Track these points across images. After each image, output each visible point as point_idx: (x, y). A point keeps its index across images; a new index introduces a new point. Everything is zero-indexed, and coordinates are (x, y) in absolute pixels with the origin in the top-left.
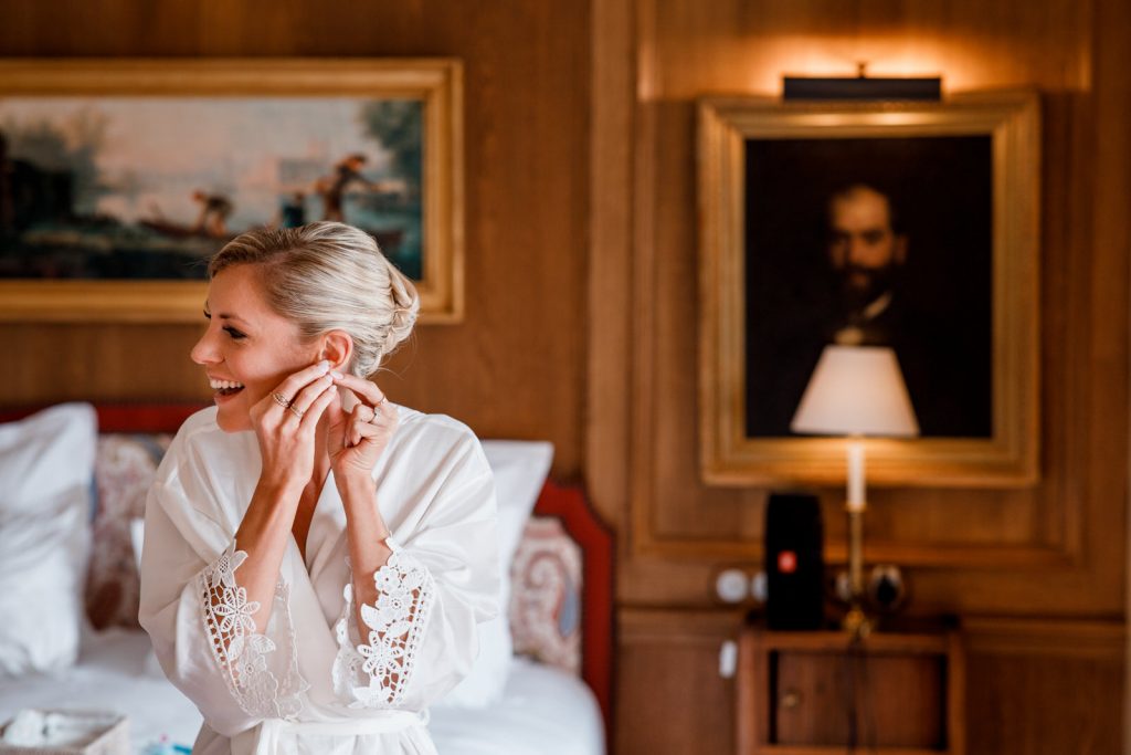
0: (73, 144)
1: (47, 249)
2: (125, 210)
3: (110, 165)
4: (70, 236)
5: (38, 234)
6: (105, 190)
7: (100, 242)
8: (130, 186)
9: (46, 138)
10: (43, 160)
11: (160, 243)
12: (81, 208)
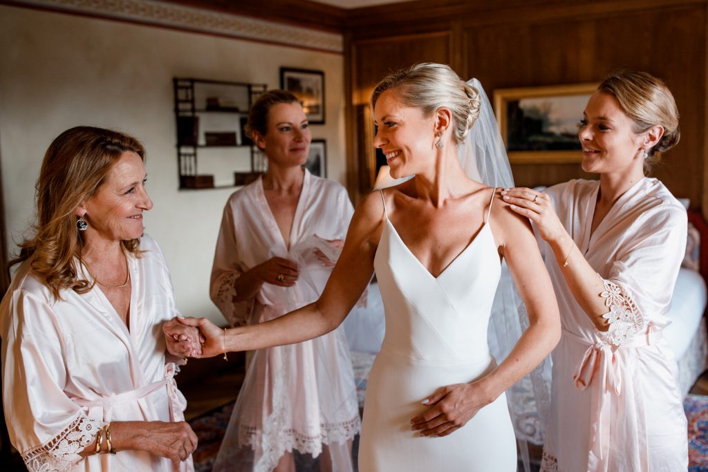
0: (542, 111)
1: (535, 142)
2: (555, 130)
3: (553, 117)
4: (541, 138)
5: (532, 138)
6: (551, 124)
7: (549, 140)
8: (558, 123)
9: (534, 110)
10: (533, 116)
11: (567, 140)
12: (545, 130)
